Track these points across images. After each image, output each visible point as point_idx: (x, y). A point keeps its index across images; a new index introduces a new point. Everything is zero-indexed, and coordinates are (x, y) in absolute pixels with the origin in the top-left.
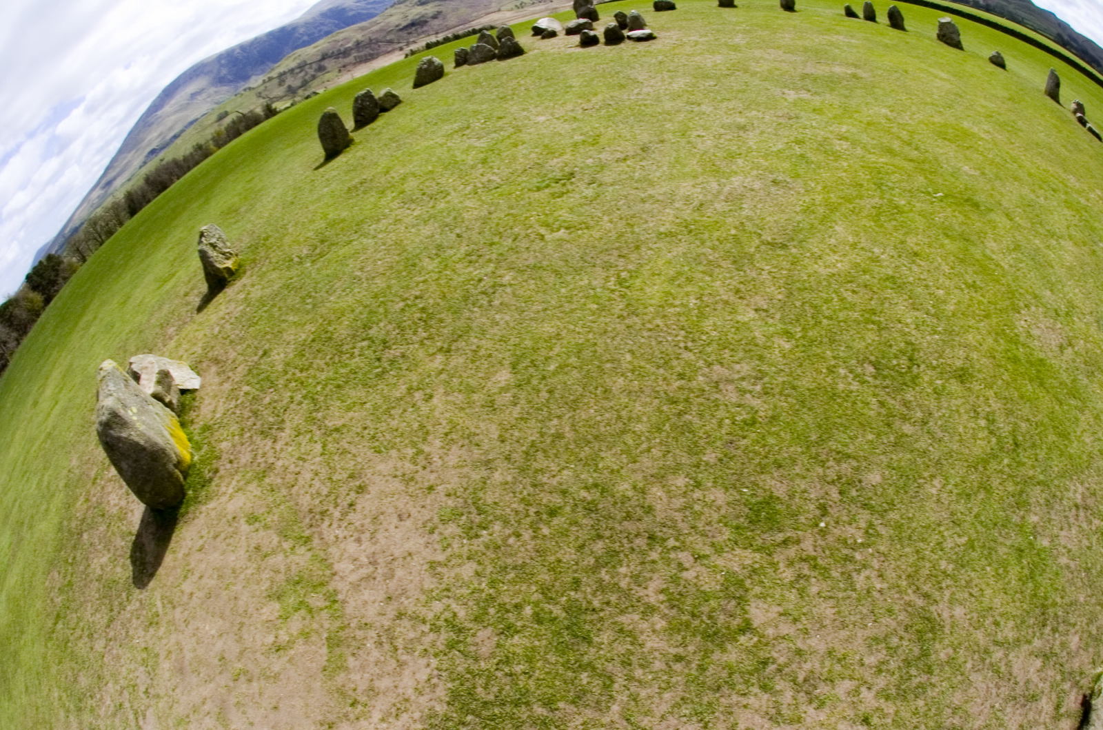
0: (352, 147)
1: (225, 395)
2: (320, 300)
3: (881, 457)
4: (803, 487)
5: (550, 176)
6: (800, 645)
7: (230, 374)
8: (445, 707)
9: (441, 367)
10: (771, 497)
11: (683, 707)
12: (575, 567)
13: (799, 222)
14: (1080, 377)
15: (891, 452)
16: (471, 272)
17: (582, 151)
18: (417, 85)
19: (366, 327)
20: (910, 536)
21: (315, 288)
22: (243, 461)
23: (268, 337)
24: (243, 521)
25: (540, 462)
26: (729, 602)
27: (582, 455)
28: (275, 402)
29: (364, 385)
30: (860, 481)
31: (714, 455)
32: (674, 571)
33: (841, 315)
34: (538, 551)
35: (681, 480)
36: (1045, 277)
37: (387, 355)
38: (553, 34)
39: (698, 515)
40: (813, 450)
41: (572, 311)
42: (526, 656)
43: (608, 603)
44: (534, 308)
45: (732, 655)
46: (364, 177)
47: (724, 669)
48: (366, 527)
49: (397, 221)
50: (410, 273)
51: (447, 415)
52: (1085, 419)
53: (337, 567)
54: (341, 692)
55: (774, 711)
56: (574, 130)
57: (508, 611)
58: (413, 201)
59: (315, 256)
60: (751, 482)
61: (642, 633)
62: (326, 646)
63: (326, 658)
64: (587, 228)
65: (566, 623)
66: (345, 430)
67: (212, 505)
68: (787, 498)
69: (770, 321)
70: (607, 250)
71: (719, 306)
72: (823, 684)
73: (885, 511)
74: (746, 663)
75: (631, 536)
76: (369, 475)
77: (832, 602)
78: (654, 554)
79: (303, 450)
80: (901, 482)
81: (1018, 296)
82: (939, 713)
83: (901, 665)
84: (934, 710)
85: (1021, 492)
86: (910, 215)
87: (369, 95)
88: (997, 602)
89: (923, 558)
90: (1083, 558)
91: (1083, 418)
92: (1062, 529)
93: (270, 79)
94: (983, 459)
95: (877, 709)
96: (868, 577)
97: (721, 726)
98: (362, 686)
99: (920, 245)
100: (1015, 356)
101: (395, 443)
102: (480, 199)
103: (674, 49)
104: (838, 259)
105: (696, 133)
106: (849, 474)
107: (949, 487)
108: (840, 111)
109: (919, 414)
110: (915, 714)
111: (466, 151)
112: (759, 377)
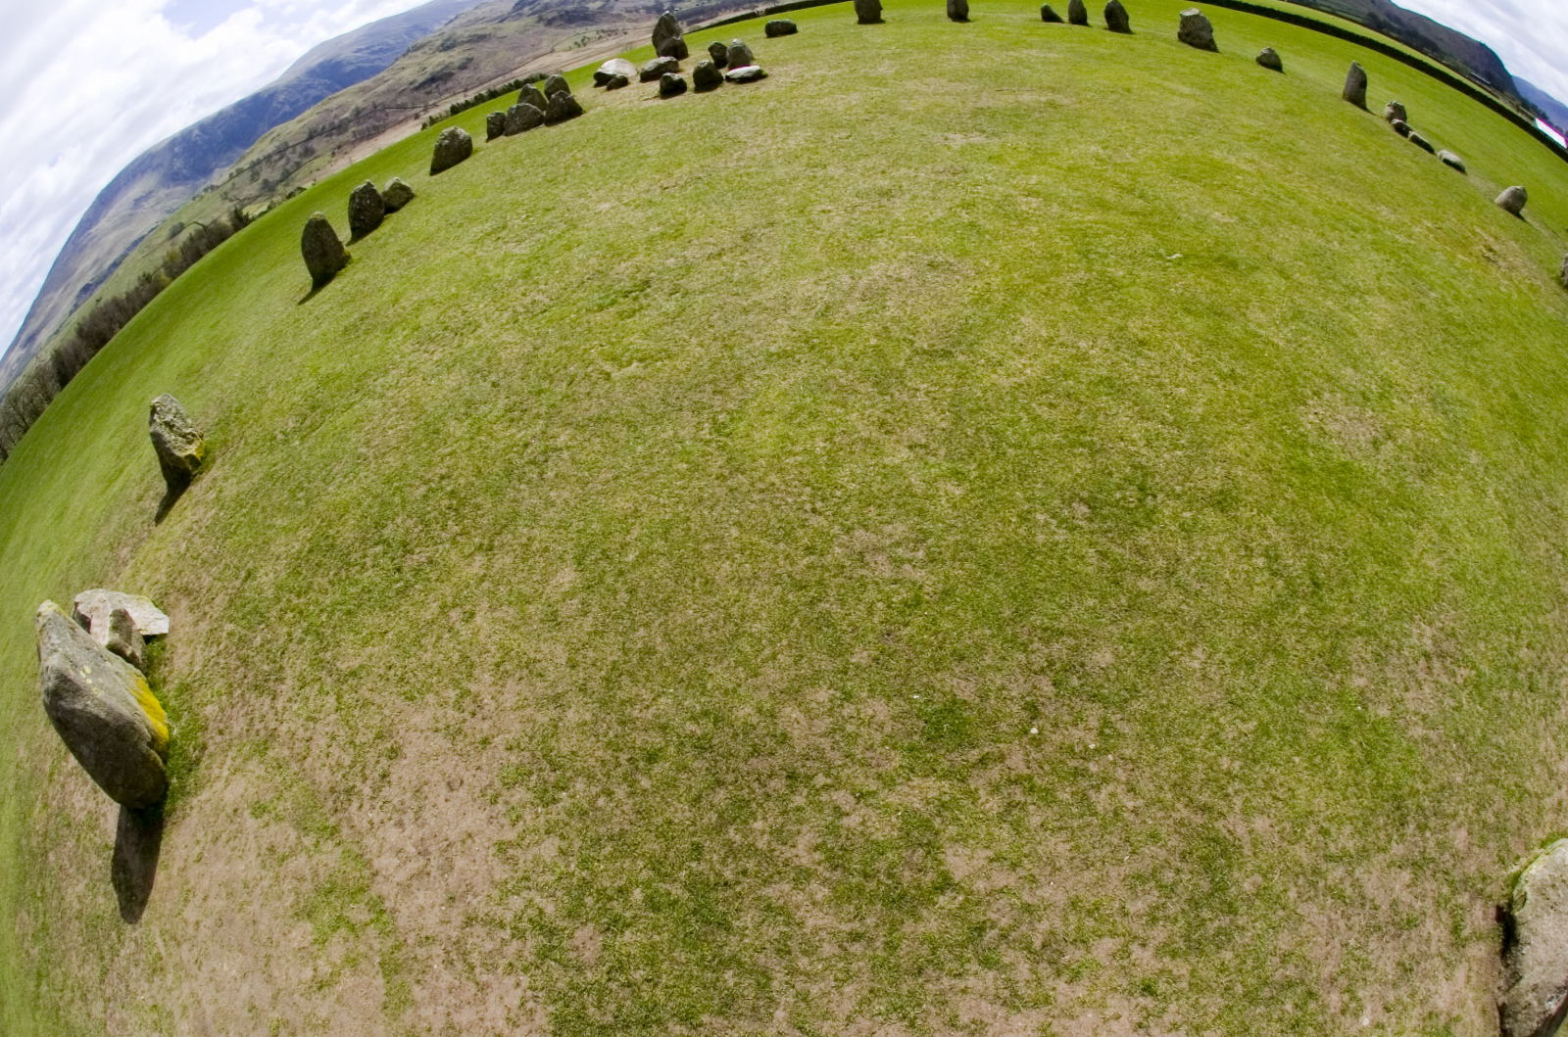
0: (349, 266)
1: (202, 640)
2: (315, 493)
3: (1110, 628)
4: (999, 682)
5: (617, 288)
6: (1026, 898)
7: (207, 608)
9: (482, 573)
10: (954, 702)
11: (875, 1004)
12: (692, 829)
13: (968, 318)
14: (1410, 479)
15: (1125, 620)
16: (513, 435)
17: (659, 248)
18: (436, 169)
19: (379, 525)
20: (1168, 731)
21: (307, 476)
22: (237, 729)
24: (247, 813)
25: (627, 689)
26: (914, 852)
27: (683, 674)
28: (269, 642)
29: (384, 608)
30: (1082, 665)
31: (865, 654)
32: (830, 819)
33: (1033, 439)
34: (638, 812)
35: (822, 693)
36: (1342, 351)
37: (410, 562)
38: (623, 82)
39: (852, 738)
40: (1009, 631)
41: (654, 476)
42: (645, 957)
43: (744, 873)
44: (602, 477)
45: (931, 924)
46: (366, 310)
47: (922, 943)
48: (407, 804)
49: (411, 371)
50: (431, 443)
51: (496, 638)
52: (1422, 537)
53: (376, 864)
55: (1007, 993)
56: (649, 219)
57: (610, 899)
58: (431, 340)
59: (306, 429)
60: (923, 685)
61: (798, 907)
62: (381, 975)
63: (384, 991)
64: (669, 357)
65: (691, 905)
66: (364, 673)
67: (204, 795)
68: (978, 700)
69: (932, 460)
70: (697, 386)
71: (857, 448)
72: (1072, 947)
73: (1126, 701)
74: (953, 932)
75: (763, 778)
76: (402, 732)
77: (1064, 835)
78: (798, 798)
79: (312, 706)
80: (1144, 659)
81: (1301, 381)
82: (1260, 964)
83: (1187, 908)
84: (1250, 962)
85: (1333, 649)
86: (1132, 289)
87: (369, 190)
88: (1319, 803)
89: (1192, 759)
90: (1449, 724)
91: (1421, 534)
92: (1407, 690)
93: (240, 172)
94: (1266, 611)
95: (1162, 971)
96: (1113, 795)
97: (934, 1022)
98: (439, 1024)
99: (1147, 329)
100: (1303, 464)
101: (432, 685)
102: (521, 330)
103: (792, 89)
104: (1027, 362)
105: (819, 208)
106: (1064, 657)
107: (1220, 656)
108: (1028, 156)
109: (1161, 563)
110: (1221, 971)
111: (502, 262)
112: (920, 540)
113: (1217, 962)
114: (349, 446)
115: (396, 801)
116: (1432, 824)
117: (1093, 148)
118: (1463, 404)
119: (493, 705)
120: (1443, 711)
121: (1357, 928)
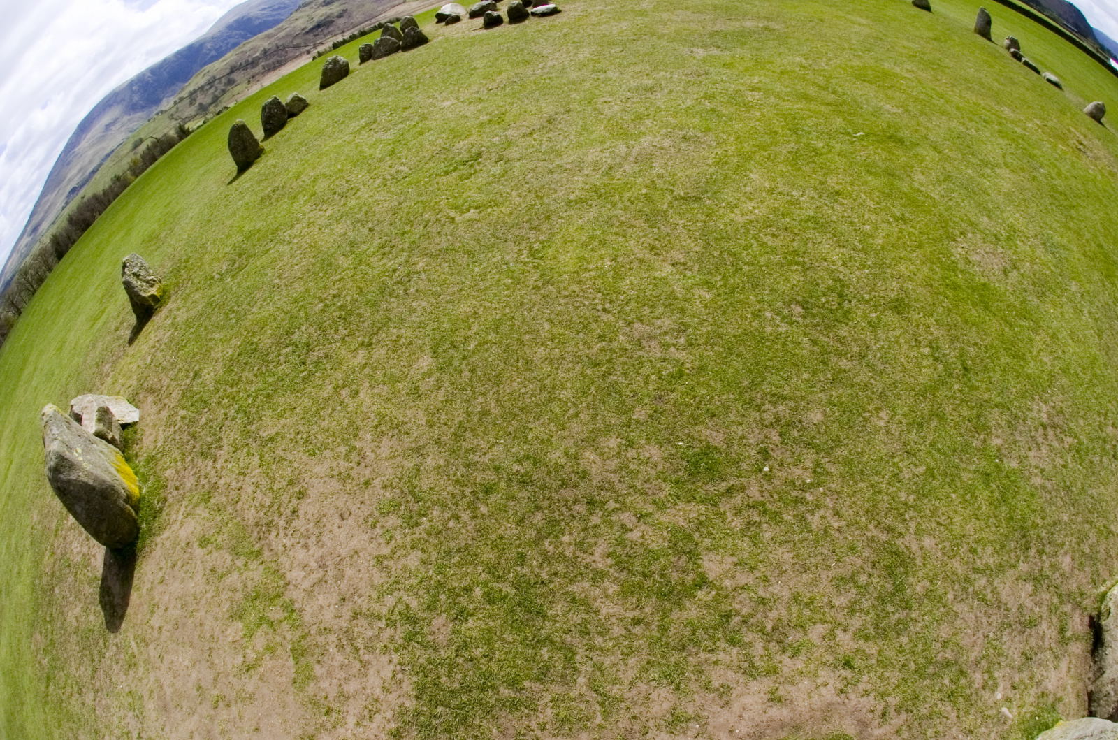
0: (263, 156)
1: (164, 423)
2: (243, 312)
3: (820, 395)
4: (740, 433)
5: (457, 159)
6: (761, 593)
7: (166, 401)
8: (415, 702)
9: (364, 362)
10: (708, 447)
11: (651, 672)
12: (517, 542)
13: (712, 175)
14: (1030, 298)
15: (830, 389)
16: (385, 264)
17: (488, 130)
18: (324, 86)
19: (289, 333)
20: (862, 471)
21: (237, 302)
22: (188, 485)
24: (196, 545)
25: (470, 441)
26: (680, 558)
27: (511, 429)
28: (211, 421)
29: (293, 391)
30: (800, 421)
31: (643, 412)
32: (618, 533)
33: (762, 259)
34: (479, 531)
35: (612, 441)
36: (979, 205)
37: (312, 357)
38: (457, 19)
39: (634, 474)
40: (747, 396)
42: (483, 638)
43: (556, 574)
44: (450, 290)
45: (692, 612)
46: (277, 185)
47: (685, 626)
48: (311, 531)
49: (310, 224)
50: (326, 273)
51: (374, 408)
52: (1040, 339)
53: (288, 576)
54: (314, 703)
55: (746, 665)
56: (479, 111)
57: (458, 595)
58: (324, 202)
59: (235, 271)
60: (685, 435)
61: (595, 599)
62: (291, 659)
63: (294, 670)
64: (497, 205)
65: (517, 598)
66: (279, 438)
67: (165, 535)
68: (725, 446)
69: (689, 274)
70: (517, 224)
71: (635, 265)
72: (794, 631)
73: (832, 448)
74: (708, 618)
75: (570, 504)
76: (307, 479)
77: (788, 546)
78: (595, 518)
79: (242, 465)
80: (845, 418)
81: (952, 224)
82: (927, 647)
83: (876, 603)
84: (920, 646)
85: (979, 416)
86: (830, 156)
87: (276, 103)
88: (969, 529)
89: (880, 492)
90: (1060, 477)
91: (1038, 338)
92: (1030, 449)
93: (182, 99)
94: (931, 387)
95: (858, 650)
96: (823, 517)
97: (694, 686)
98: (333, 693)
99: (841, 184)
100: (954, 282)
101: (328, 444)
102: (389, 191)
103: (579, 20)
104: (756, 205)
105: (602, 100)
106: (787, 416)
107: (898, 418)
108: (751, 64)
109: (856, 349)
110: (900, 652)
111: (373, 146)
112: (682, 329)
113: (897, 645)
114: (266, 279)
115: (303, 530)
116: (1047, 550)
117: (798, 59)
118: (1065, 248)
119: (373, 456)
120: (1055, 467)
121: (995, 624)
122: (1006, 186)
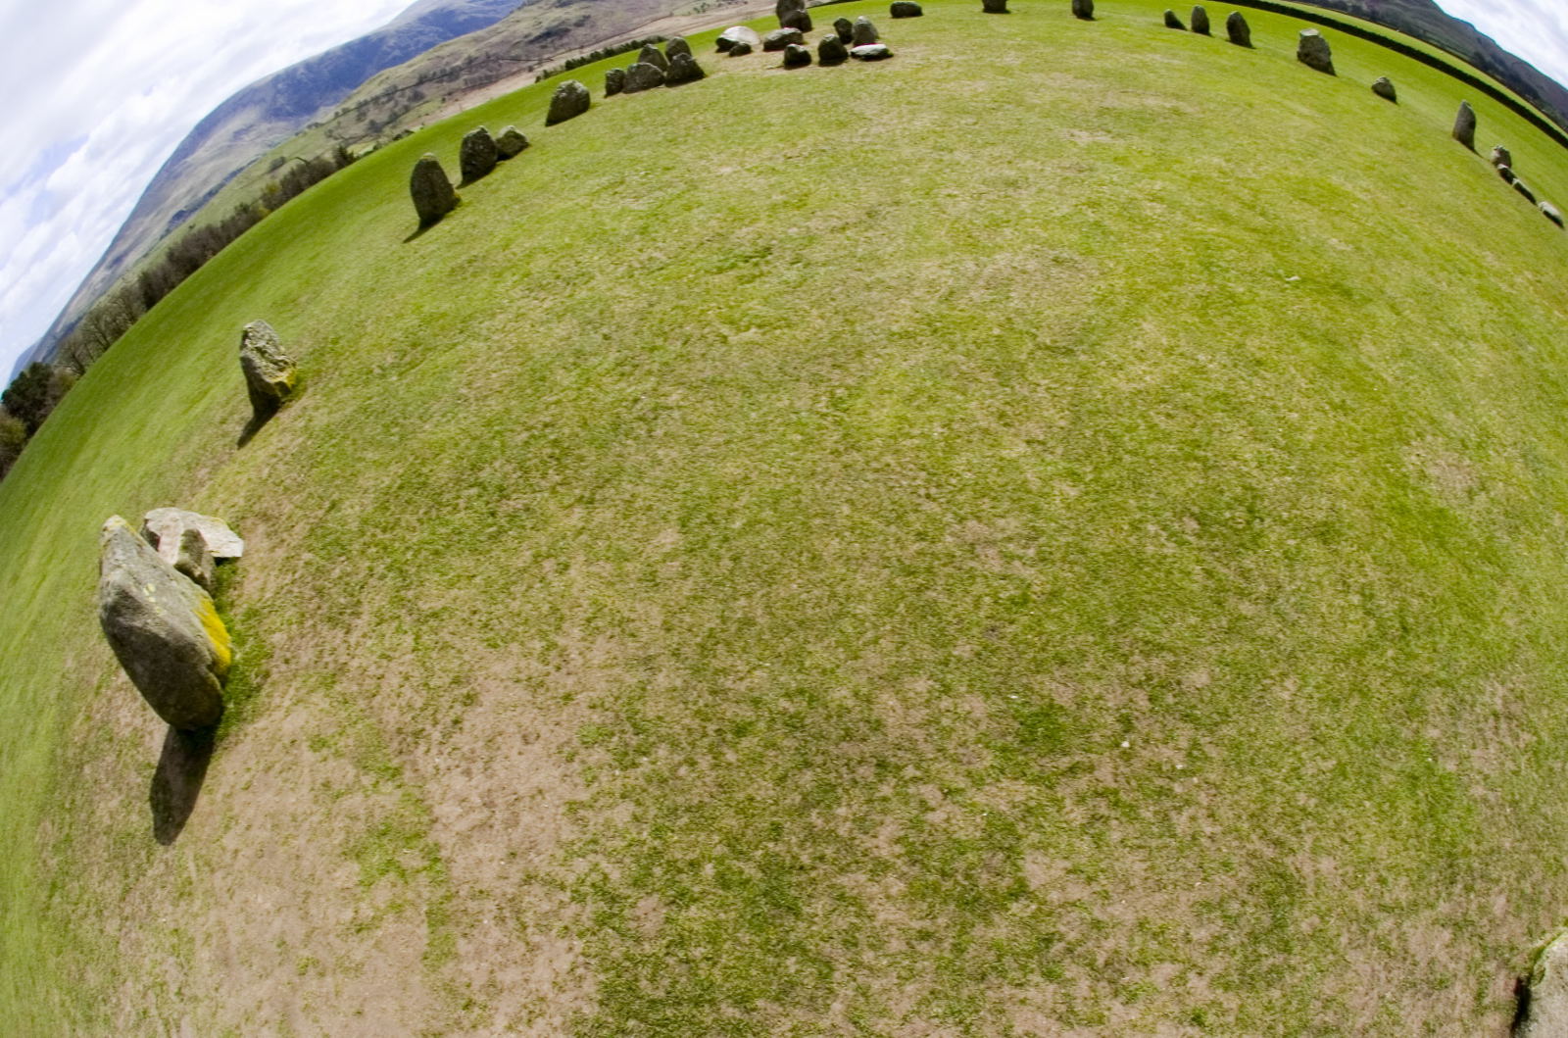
0: (458, 209)
1: (278, 566)
2: (411, 429)
3: (1209, 648)
4: (1097, 691)
5: (737, 252)
6: (1097, 914)
7: (285, 536)
8: (597, 1008)
9: (580, 525)
10: (1051, 706)
11: (934, 1005)
12: (773, 808)
13: (1090, 318)
14: (1498, 534)
15: (1223, 641)
16: (623, 389)
17: (782, 216)
18: (552, 121)
19: (475, 468)
20: (1252, 759)
21: (403, 412)
22: (304, 659)
23: (338, 482)
24: (305, 746)
25: (722, 659)
26: (994, 855)
27: (781, 649)
28: (348, 575)
29: (474, 551)
30: (1179, 683)
32: (915, 812)
33: (1150, 448)
34: (720, 786)
35: (921, 683)
36: (1446, 394)
37: (505, 508)
38: (745, 50)
39: (946, 732)
41: (766, 444)
42: (708, 934)
43: (822, 858)
44: (713, 439)
45: (1001, 930)
46: (474, 253)
47: (989, 949)
48: (477, 753)
49: (519, 316)
50: (537, 390)
51: (590, 593)
52: (1506, 592)
53: (437, 811)
54: (450, 989)
55: (1062, 1008)
56: (772, 186)
57: (680, 871)
58: (542, 287)
59: (405, 366)
60: (1023, 686)
61: (871, 899)
62: (426, 925)
63: (427, 941)
64: (788, 326)
65: (763, 886)
66: (446, 616)
67: (261, 724)
68: (1074, 707)
69: (1049, 458)
70: (816, 357)
71: (975, 437)
72: (1133, 969)
73: (1216, 724)
75: (852, 764)
76: (481, 679)
77: (1142, 854)
78: (885, 788)
79: (387, 644)
80: (1238, 684)
81: (1406, 420)
82: (1303, 1006)
83: (1246, 940)
84: (1295, 1003)
85: (1414, 695)
86: (1251, 307)
87: (482, 136)
88: (1382, 850)
89: (1272, 791)
90: (1507, 787)
91: (1503, 591)
92: (1474, 747)
93: (346, 111)
94: (1356, 650)
95: (1213, 1002)
97: (989, 1031)
98: (480, 980)
99: (1264, 349)
100: (1402, 505)
101: (517, 634)
102: (637, 286)
103: (917, 71)
104: (1148, 369)
105: (945, 192)
106: (1163, 673)
107: (1309, 690)
108: (1152, 161)
109: (1263, 588)
110: (1267, 1009)
111: (618, 217)
112: (1032, 537)
113: (1265, 1000)
114: (449, 386)
116: (1477, 886)
117: (1216, 160)
118: (1552, 466)
119: (580, 661)
120: (1503, 773)
121: (1395, 982)
122: (1482, 369)
